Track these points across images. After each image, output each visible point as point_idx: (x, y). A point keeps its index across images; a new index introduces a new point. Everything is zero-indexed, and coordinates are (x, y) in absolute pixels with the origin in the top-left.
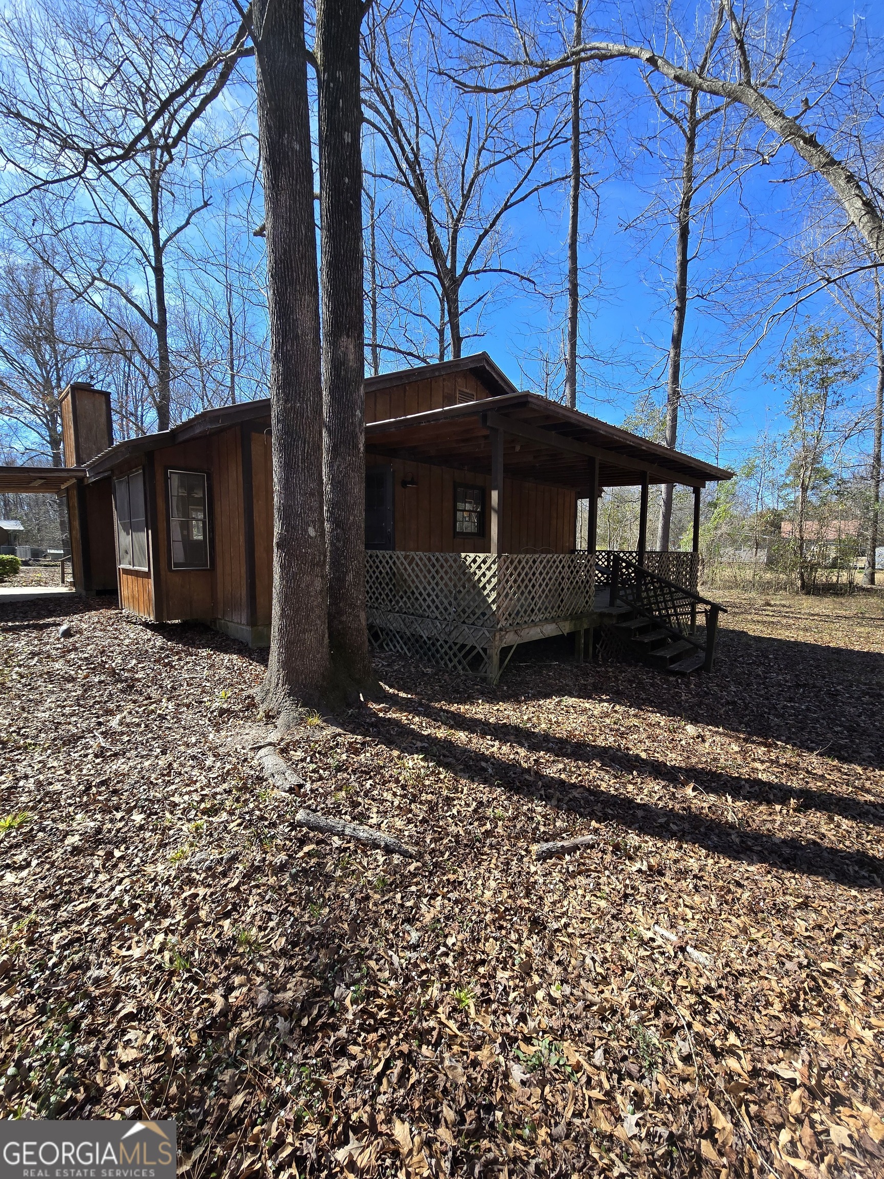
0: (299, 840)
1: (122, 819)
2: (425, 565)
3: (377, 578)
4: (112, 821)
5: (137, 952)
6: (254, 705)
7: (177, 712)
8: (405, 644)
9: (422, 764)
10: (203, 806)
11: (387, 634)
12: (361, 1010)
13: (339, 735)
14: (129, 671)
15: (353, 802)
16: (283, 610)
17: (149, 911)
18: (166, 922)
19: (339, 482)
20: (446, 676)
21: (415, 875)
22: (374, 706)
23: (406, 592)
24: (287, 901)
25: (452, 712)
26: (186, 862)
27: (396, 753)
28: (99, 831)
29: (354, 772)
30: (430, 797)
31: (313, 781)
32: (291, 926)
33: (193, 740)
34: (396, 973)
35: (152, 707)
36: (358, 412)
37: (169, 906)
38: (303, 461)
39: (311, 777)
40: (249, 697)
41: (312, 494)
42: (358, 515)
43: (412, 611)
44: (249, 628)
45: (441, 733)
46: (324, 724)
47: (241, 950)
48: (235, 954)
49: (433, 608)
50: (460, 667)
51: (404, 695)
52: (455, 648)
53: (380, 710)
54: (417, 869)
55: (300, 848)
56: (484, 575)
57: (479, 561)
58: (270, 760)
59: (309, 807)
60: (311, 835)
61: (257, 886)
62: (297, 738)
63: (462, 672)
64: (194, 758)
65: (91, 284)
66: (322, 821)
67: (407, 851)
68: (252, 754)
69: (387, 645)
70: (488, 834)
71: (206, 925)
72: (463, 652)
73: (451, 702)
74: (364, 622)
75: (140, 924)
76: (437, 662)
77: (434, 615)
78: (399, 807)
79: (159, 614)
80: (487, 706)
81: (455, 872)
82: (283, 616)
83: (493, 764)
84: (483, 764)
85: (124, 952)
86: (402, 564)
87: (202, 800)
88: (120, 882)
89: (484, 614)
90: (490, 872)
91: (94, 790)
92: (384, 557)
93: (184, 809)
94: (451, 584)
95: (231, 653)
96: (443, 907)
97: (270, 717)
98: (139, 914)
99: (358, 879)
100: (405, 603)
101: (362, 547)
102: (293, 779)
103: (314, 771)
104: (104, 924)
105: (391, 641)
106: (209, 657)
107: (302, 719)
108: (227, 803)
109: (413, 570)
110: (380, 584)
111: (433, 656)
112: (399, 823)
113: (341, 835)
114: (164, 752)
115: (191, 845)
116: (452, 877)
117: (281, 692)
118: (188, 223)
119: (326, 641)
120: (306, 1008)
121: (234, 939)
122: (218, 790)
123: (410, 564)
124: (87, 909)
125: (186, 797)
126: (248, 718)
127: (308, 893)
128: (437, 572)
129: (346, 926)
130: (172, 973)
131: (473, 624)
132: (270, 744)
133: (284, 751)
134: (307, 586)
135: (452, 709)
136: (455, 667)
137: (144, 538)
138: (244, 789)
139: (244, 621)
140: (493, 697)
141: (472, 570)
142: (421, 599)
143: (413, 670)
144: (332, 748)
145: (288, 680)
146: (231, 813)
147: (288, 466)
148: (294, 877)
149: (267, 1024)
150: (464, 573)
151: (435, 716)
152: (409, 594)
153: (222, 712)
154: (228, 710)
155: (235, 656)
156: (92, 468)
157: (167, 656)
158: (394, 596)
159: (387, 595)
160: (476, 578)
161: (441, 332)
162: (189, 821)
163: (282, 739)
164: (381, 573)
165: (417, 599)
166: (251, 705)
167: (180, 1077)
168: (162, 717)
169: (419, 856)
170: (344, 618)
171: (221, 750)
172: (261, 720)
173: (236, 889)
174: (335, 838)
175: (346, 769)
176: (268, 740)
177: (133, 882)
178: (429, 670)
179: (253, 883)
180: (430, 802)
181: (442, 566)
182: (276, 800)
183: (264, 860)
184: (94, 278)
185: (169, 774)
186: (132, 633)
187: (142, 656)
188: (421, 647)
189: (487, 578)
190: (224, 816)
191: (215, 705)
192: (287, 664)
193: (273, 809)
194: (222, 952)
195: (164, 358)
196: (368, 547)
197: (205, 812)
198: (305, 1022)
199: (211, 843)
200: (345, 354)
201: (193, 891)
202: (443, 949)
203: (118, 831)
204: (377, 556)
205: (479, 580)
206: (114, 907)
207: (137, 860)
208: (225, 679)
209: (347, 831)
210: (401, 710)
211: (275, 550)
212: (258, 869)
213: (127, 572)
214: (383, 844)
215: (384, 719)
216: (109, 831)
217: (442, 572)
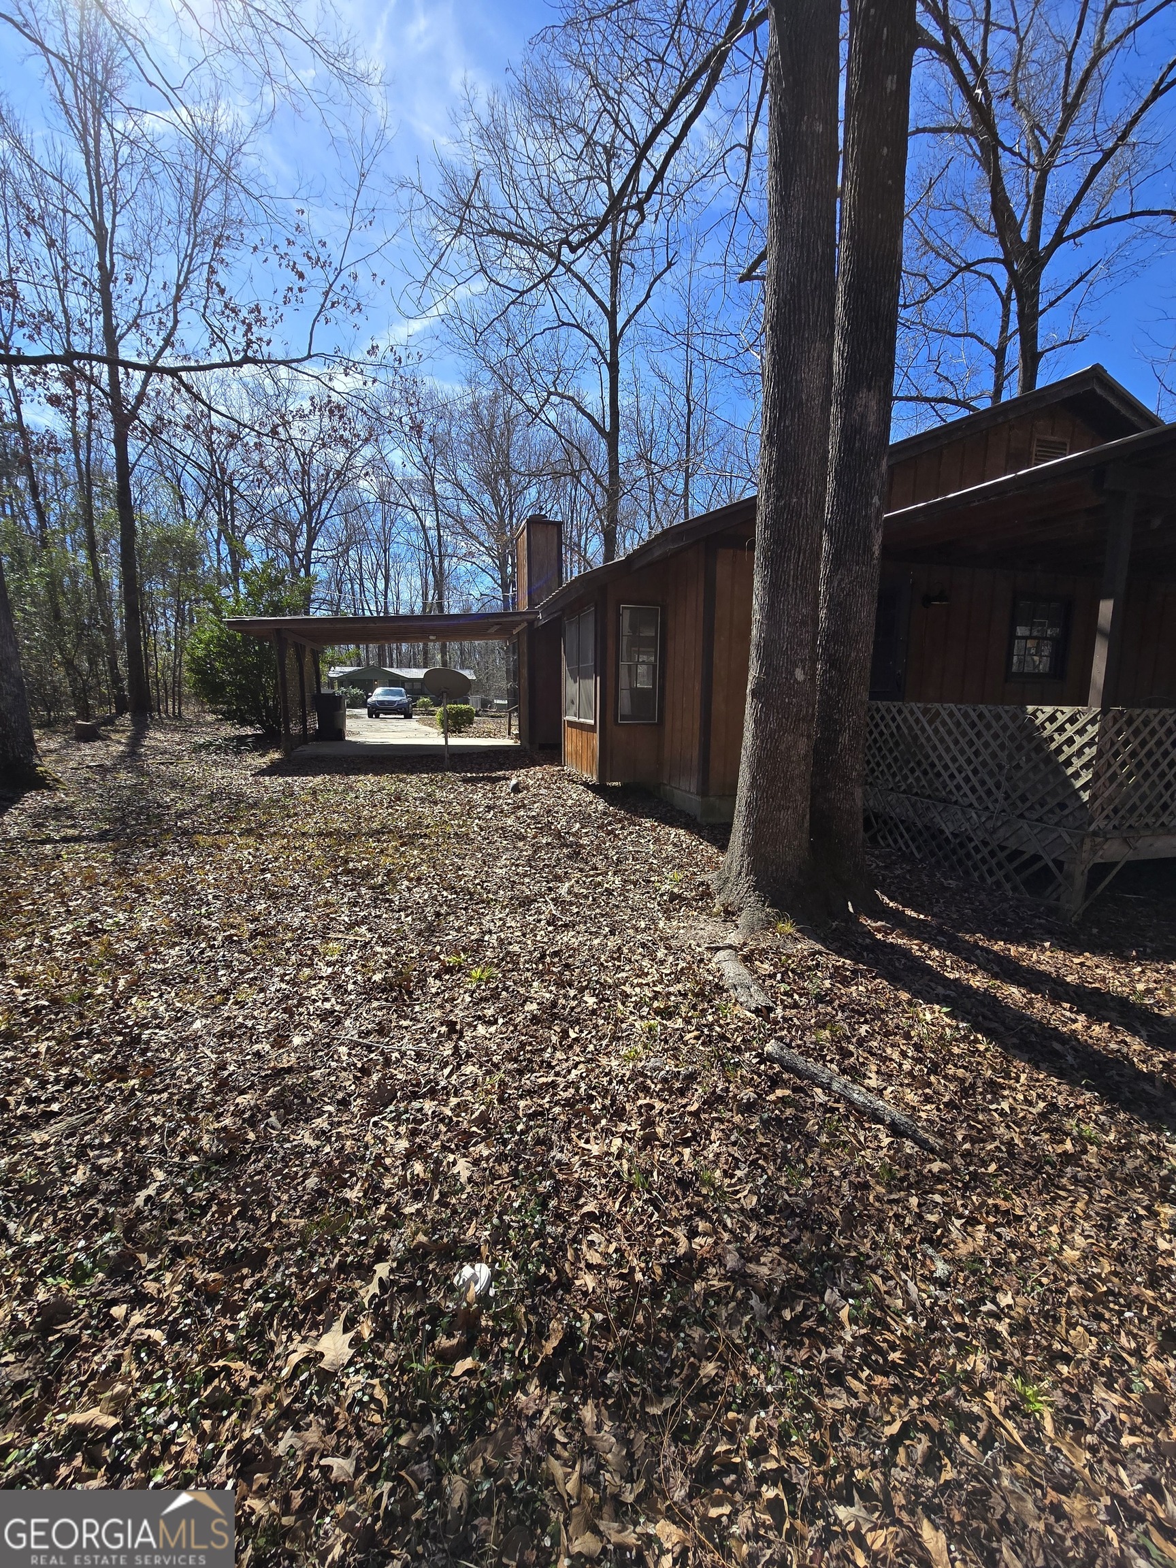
0: (770, 1078)
1: (575, 998)
2: (958, 724)
3: (875, 741)
4: (565, 997)
5: (595, 1149)
6: (709, 895)
7: (623, 889)
8: (913, 840)
9: (948, 1020)
10: (656, 1004)
11: (885, 823)
12: (863, 1336)
13: (820, 953)
14: (573, 835)
15: (842, 1048)
16: (754, 778)
17: (604, 1107)
18: (623, 1127)
19: (840, 604)
20: (983, 896)
21: (940, 1180)
22: (869, 922)
23: (919, 763)
24: (758, 1151)
25: (995, 953)
26: (640, 1065)
27: (904, 996)
28: (554, 1004)
29: (842, 1008)
30: (961, 1073)
31: (785, 1007)
32: (765, 1185)
33: (643, 925)
34: (914, 1309)
35: (599, 879)
36: (876, 500)
37: (624, 1108)
38: (796, 578)
39: (782, 1001)
40: (702, 884)
41: (804, 623)
42: (863, 651)
43: (928, 792)
44: (698, 799)
45: (978, 981)
46: (798, 935)
47: (704, 1191)
48: (698, 1193)
49: (966, 789)
50: (1008, 886)
51: (914, 915)
52: (1002, 855)
53: (879, 930)
54: (942, 1171)
55: (772, 1089)
56: (1070, 742)
57: (1061, 718)
58: (732, 969)
59: (781, 1039)
60: (785, 1076)
61: (721, 1120)
62: (763, 945)
63: (1010, 894)
64: (643, 945)
65: (547, 401)
66: (801, 1062)
67: (926, 1141)
68: (707, 955)
69: (884, 838)
70: (1067, 1158)
71: (665, 1146)
72: (1016, 863)
73: (992, 937)
74: (859, 803)
75: (595, 1121)
76: (967, 873)
77: (966, 801)
78: (910, 1074)
79: (602, 775)
80: (1060, 955)
81: (1007, 1198)
82: (753, 786)
83: (1073, 1048)
84: (1057, 1046)
85: (582, 1144)
86: (917, 721)
87: (655, 998)
88: (576, 1066)
89: (1062, 806)
90: (1073, 1219)
91: (548, 959)
92: (888, 710)
93: (636, 1003)
94: (1003, 755)
95: (677, 827)
96: (988, 1244)
97: (729, 914)
98: (596, 1106)
99: (851, 1154)
100: (918, 779)
101: (865, 696)
102: (760, 999)
103: (786, 993)
104: (564, 1106)
105: (891, 833)
106: (653, 829)
107: (769, 923)
108: (683, 1009)
109: (936, 731)
110: (880, 749)
111: (960, 862)
112: (911, 1097)
113: (827, 1088)
114: (612, 933)
115: (645, 1047)
116: (1004, 1206)
117: (745, 883)
118: (648, 296)
119: (807, 824)
120: (786, 1298)
121: (695, 1173)
122: (671, 989)
123: (930, 722)
124: (547, 1084)
125: (638, 990)
126: (702, 909)
127: (785, 1151)
128: (979, 735)
129: (837, 1213)
130: (631, 1187)
131: (1040, 820)
132: (730, 947)
133: (747, 959)
134: (788, 749)
135: (996, 948)
136: (998, 884)
137: (591, 686)
138: (700, 995)
139: (693, 789)
140: (1071, 942)
141: (1046, 734)
142: (945, 775)
143: (926, 879)
144: (809, 969)
145: (754, 869)
146: (687, 1021)
147: (774, 589)
148: (765, 1123)
149: (739, 1294)
150: (1030, 738)
151: (968, 954)
152: (925, 765)
153: (673, 897)
154: (679, 896)
155: (682, 832)
156: (545, 609)
157: (610, 824)
158: (901, 769)
159: (889, 766)
160: (1053, 746)
161: (1000, 354)
162: (642, 1017)
163: (745, 944)
164: (881, 734)
165: (938, 775)
166: (706, 895)
167: (645, 1308)
168: (609, 892)
169: (946, 1156)
170: (832, 795)
171: (673, 943)
172: (717, 915)
173: (695, 1115)
174: (819, 1091)
175: (831, 1002)
176: (727, 942)
177: (589, 1071)
178: (953, 884)
179: (714, 1115)
180: (963, 1080)
181: (988, 727)
182: (740, 1020)
183: (727, 1090)
184: (550, 394)
185: (619, 959)
186: (575, 793)
187: (585, 820)
188: (940, 848)
189: (1075, 747)
190: (679, 1023)
191: (665, 888)
192: (754, 849)
193: (736, 1030)
194: (684, 1184)
195: (614, 473)
196: (874, 696)
197: (658, 1012)
198: (787, 1314)
199: (666, 1050)
200: (863, 416)
201: (647, 1101)
202: (989, 1306)
203: (572, 1009)
204: (878, 710)
205: (1059, 750)
206: (572, 1091)
207: (591, 1048)
208: (674, 858)
209: (835, 1086)
210: (911, 936)
211: (749, 699)
212: (720, 1099)
213: (571, 724)
214: (888, 1120)
215: (883, 944)
216: (564, 1007)
217: (987, 736)
